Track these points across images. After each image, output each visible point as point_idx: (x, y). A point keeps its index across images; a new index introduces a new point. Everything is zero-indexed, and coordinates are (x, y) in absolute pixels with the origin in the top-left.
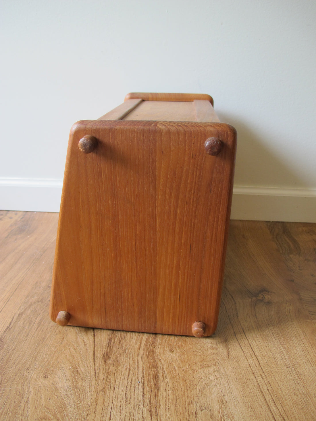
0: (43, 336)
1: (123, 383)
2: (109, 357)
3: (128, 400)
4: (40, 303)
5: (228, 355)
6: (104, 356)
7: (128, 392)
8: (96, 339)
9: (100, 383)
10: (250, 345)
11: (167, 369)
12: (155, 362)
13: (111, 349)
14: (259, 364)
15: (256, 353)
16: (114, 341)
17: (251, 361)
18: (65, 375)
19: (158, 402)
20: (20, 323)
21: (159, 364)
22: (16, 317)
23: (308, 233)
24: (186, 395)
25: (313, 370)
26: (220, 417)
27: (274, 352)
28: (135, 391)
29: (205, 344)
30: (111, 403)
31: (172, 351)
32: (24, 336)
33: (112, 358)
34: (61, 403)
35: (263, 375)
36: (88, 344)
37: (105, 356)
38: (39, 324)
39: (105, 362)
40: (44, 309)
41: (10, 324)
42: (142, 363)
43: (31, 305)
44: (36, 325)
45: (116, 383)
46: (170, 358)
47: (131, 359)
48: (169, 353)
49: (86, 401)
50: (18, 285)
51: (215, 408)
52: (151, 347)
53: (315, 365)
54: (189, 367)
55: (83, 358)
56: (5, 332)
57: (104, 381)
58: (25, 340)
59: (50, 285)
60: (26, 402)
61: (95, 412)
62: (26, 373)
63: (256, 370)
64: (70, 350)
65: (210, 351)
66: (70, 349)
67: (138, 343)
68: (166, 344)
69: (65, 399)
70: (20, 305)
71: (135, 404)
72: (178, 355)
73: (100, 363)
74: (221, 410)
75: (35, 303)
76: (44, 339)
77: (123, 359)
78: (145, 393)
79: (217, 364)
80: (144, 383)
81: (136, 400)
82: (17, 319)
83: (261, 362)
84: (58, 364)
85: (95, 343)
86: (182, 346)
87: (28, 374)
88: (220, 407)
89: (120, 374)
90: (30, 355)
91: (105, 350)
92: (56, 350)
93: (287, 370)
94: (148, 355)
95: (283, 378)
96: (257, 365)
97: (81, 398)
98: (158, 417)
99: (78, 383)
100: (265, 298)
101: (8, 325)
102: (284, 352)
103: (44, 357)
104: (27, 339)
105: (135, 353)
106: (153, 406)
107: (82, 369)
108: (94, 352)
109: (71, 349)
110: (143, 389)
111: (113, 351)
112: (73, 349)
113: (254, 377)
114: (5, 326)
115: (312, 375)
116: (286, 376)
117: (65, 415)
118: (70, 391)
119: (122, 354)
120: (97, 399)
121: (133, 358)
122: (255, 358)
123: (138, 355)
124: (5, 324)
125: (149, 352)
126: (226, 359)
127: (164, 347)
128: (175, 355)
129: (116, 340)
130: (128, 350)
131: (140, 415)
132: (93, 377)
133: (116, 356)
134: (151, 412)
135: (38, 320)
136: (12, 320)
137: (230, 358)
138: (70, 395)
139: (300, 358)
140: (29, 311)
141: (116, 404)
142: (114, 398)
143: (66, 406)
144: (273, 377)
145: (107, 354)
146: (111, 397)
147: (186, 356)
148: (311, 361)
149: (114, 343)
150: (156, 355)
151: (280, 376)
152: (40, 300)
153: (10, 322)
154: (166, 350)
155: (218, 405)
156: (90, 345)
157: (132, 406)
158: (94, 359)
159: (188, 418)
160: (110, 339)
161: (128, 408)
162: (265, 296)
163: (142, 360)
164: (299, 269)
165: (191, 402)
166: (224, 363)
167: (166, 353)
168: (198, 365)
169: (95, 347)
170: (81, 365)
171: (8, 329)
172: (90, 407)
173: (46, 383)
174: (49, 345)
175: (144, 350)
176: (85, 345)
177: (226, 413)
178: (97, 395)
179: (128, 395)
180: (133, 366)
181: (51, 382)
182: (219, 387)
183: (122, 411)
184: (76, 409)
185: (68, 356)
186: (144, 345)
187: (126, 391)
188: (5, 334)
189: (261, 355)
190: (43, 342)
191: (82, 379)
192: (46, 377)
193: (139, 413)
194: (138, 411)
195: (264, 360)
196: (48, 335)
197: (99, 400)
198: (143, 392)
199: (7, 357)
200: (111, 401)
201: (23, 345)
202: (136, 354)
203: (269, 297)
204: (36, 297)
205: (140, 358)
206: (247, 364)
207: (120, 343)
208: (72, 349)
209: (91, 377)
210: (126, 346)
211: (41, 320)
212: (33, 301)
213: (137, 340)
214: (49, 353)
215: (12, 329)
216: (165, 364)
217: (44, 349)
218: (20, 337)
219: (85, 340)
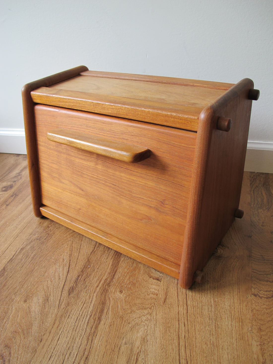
0: (33, 269)
1: (76, 314)
2: (73, 291)
3: (76, 327)
4: (38, 240)
5: (165, 302)
6: (70, 290)
7: (78, 321)
8: (68, 275)
9: (60, 311)
10: (186, 295)
11: (112, 306)
12: (105, 299)
13: (76, 285)
14: (187, 312)
15: (189, 302)
16: (81, 278)
17: (181, 309)
18: (38, 301)
19: (96, 332)
20: (20, 257)
21: (108, 302)
22: (19, 251)
24: (119, 330)
25: (231, 325)
26: (137, 352)
27: (204, 304)
28: (82, 321)
29: (149, 289)
30: (63, 328)
31: (121, 292)
32: (20, 267)
33: (75, 292)
34: (30, 322)
35: (186, 323)
36: (61, 279)
37: (71, 290)
38: (33, 258)
39: (69, 294)
40: (39, 246)
41: (13, 256)
42: (95, 299)
43: (32, 241)
44: (30, 259)
45: (72, 312)
46: (118, 297)
47: (88, 295)
48: (118, 293)
49: (46, 324)
50: (27, 224)
51: (136, 344)
52: (107, 286)
53: (235, 321)
54: (130, 307)
55: (55, 290)
56: (8, 262)
57: (64, 310)
59: (49, 226)
60: (8, 318)
61: (50, 333)
62: (13, 297)
63: (182, 318)
64: (48, 282)
65: (152, 296)
66: (48, 281)
67: (98, 282)
68: (119, 285)
69: (33, 320)
70: (24, 241)
71: (79, 331)
72: (125, 295)
73: (66, 295)
74: (140, 347)
75: (35, 240)
76: (33, 271)
77: (82, 294)
78: (89, 324)
79: (152, 308)
80: (91, 316)
81: (81, 328)
82: (19, 253)
83: (189, 311)
84: (36, 292)
85: (67, 278)
86: (130, 288)
87: (14, 298)
88: (140, 344)
89: (77, 306)
90: (20, 283)
91: (72, 285)
92: (38, 280)
93: (209, 321)
94: (102, 293)
95: (202, 328)
96: (185, 313)
97: (44, 321)
98: (92, 344)
99: (45, 309)
100: (217, 252)
101: (11, 257)
102: (213, 305)
103: (29, 286)
104: (21, 270)
105: (93, 290)
106: (91, 335)
107: (51, 298)
108: (64, 285)
109: (49, 281)
110: (89, 320)
111: (78, 286)
112: (50, 281)
113: (178, 324)
115: (229, 329)
116: (205, 327)
117: (29, 332)
118: (38, 315)
119: (83, 290)
120: (54, 323)
121: (90, 294)
122: (185, 307)
123: (94, 292)
124: (10, 256)
125: (104, 290)
126: (162, 304)
127: (116, 288)
128: (122, 296)
129: (83, 277)
130: (89, 286)
131: (80, 340)
132: (57, 306)
133: (78, 290)
134: (88, 339)
135: (32, 255)
136: (15, 254)
137: (165, 304)
138: (37, 317)
139: (224, 312)
140: (29, 247)
141: (66, 329)
142: (66, 324)
143: (33, 325)
144: (194, 325)
145: (73, 289)
146: (64, 323)
147: (131, 298)
148: (233, 316)
149: (80, 280)
150: (108, 293)
151: (200, 326)
152: (39, 238)
153: (14, 255)
154: (117, 291)
155: (139, 343)
156: (63, 279)
157: (77, 332)
158: (62, 291)
159: (113, 348)
160: (79, 276)
161: (73, 334)
162: (218, 250)
163: (96, 297)
165: (120, 336)
166: (158, 308)
167: (116, 293)
168: (137, 306)
169: (66, 281)
170: (52, 295)
171: (11, 260)
172: (48, 329)
173: (24, 306)
174: (34, 277)
175: (100, 289)
176: (59, 279)
177: (143, 350)
178: (55, 320)
179: (77, 324)
180: (88, 300)
181: (28, 305)
182: (146, 328)
183: (68, 335)
184: (38, 328)
185: (45, 287)
186: (102, 284)
187: (76, 320)
188: (8, 264)
189: (192, 305)
190: (31, 273)
191: (49, 306)
192: (25, 302)
193: (80, 339)
194: (80, 337)
195: (193, 310)
196: (36, 268)
197: (55, 324)
198: (88, 322)
199: (5, 282)
200: (63, 326)
201: (17, 274)
202: (93, 291)
203: (222, 251)
204: (36, 236)
205: (95, 295)
206: (177, 311)
207: (84, 280)
208: (49, 282)
209: (55, 305)
210: (88, 283)
211: (34, 255)
212: (34, 239)
213: (98, 279)
214: (33, 283)
215: (13, 261)
216: (112, 302)
217: (30, 279)
218: (17, 268)
219: (61, 275)
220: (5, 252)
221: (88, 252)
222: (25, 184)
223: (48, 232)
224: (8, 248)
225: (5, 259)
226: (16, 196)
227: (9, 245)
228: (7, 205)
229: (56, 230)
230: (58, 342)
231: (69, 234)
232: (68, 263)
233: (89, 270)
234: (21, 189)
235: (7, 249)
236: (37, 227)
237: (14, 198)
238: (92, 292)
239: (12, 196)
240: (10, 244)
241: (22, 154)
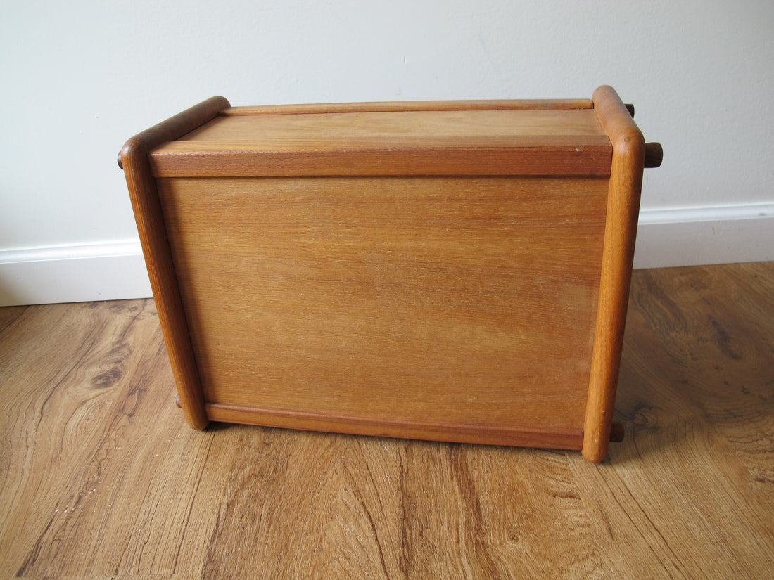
0: (284, 541)
2: (410, 565)
4: (259, 478)
5: (611, 534)
6: (401, 564)
8: (378, 535)
10: (643, 510)
11: (514, 572)
12: (491, 563)
13: (410, 550)
14: (666, 543)
15: (657, 524)
16: (411, 534)
17: (650, 539)
20: (235, 521)
21: (499, 566)
22: (223, 511)
23: (692, 286)
25: (758, 544)
27: (686, 520)
29: (567, 519)
31: (514, 539)
32: (249, 545)
33: (417, 566)
35: (677, 563)
36: (367, 546)
37: (404, 564)
38: (270, 518)
39: (407, 575)
40: (269, 488)
41: (217, 524)
42: (469, 568)
44: (264, 522)
46: (515, 551)
47: (449, 564)
48: (510, 543)
50: (208, 448)
52: (477, 536)
53: (758, 536)
54: (552, 564)
55: (366, 573)
56: (212, 541)
58: (253, 552)
59: (267, 441)
63: (663, 556)
64: (339, 562)
65: (579, 530)
66: (338, 559)
67: (454, 532)
68: (501, 527)
70: (224, 487)
72: (527, 544)
73: (398, 577)
75: (249, 478)
76: (286, 546)
77: (435, 565)
79: (596, 552)
82: (227, 514)
83: (668, 540)
85: (378, 541)
86: (529, 527)
91: (399, 552)
92: (313, 564)
93: (715, 549)
94: (476, 552)
95: (711, 564)
96: (662, 545)
100: (646, 420)
101: (213, 526)
102: (702, 516)
104: (255, 551)
105: (453, 552)
108: (382, 558)
109: (340, 559)
111: (415, 553)
112: (344, 558)
113: (664, 569)
114: (208, 530)
115: (758, 553)
116: (716, 561)
119: (432, 557)
121: (452, 561)
122: (656, 534)
123: (459, 555)
124: (208, 527)
125: (476, 546)
126: (609, 541)
127: (500, 534)
128: (521, 547)
129: (414, 531)
130: (440, 546)
133: (422, 561)
135: (265, 512)
136: (219, 517)
137: (615, 539)
139: (731, 524)
140: (244, 497)
144: (694, 563)
145: (406, 561)
147: (541, 545)
148: (750, 528)
149: (411, 537)
150: (490, 549)
151: (705, 562)
152: (257, 472)
153: (216, 521)
154: (505, 539)
156: (371, 547)
158: (385, 572)
160: (404, 531)
162: (647, 417)
163: (469, 562)
164: (692, 358)
166: (608, 550)
167: (506, 543)
168: (564, 559)
169: (380, 549)
171: (217, 535)
174: (298, 558)
175: (467, 544)
176: (362, 548)
180: (455, 575)
185: (339, 573)
186: (465, 534)
188: (214, 546)
189: (666, 527)
190: (286, 552)
195: (672, 535)
196: (292, 538)
201: (253, 563)
202: (455, 553)
203: (654, 417)
204: (248, 468)
205: (463, 559)
206: (647, 546)
207: (421, 535)
208: (342, 559)
210: (434, 540)
211: (270, 510)
212: (246, 476)
213: (450, 527)
214: (303, 572)
215: (223, 535)
216: (509, 565)
217: (293, 565)
218: (242, 549)
219: (361, 538)
220: (188, 520)
221: (393, 477)
222: (150, 363)
223: (272, 456)
224: (191, 510)
225: (199, 537)
226: (140, 391)
227: (190, 503)
228: (131, 416)
229: (290, 446)
231: (325, 449)
232: (362, 510)
233: (418, 512)
234: (144, 375)
235: (190, 513)
236: (237, 449)
237: (138, 398)
238: (454, 555)
239: (131, 394)
240: (192, 500)
241: (103, 301)
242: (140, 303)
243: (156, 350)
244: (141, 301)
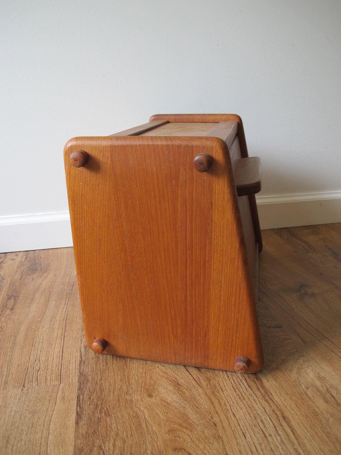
1: (227, 384)
3: (240, 396)
5: (304, 342)
7: (237, 390)
9: (206, 389)
10: (317, 330)
15: (325, 335)
18: (168, 390)
19: (267, 392)
22: (83, 350)
24: (288, 380)
26: (326, 390)
28: (241, 387)
30: (227, 402)
32: (103, 366)
34: (180, 413)
39: (200, 370)
41: (81, 357)
45: (221, 385)
49: (203, 407)
50: (65, 321)
51: (318, 384)
55: (177, 372)
56: (80, 366)
57: (209, 386)
58: (107, 368)
60: (145, 421)
61: (217, 413)
62: (128, 397)
64: (159, 368)
65: (287, 342)
66: (158, 367)
69: (181, 409)
70: (80, 339)
71: (248, 398)
73: (195, 372)
74: (323, 385)
78: (252, 387)
79: (298, 350)
80: (246, 380)
81: (248, 395)
82: (85, 352)
84: (154, 382)
87: (131, 398)
88: (321, 382)
89: (220, 377)
90: (121, 380)
92: (144, 370)
96: (331, 344)
97: (197, 405)
98: (275, 403)
99: (185, 394)
101: (79, 358)
103: (137, 379)
106: (265, 395)
107: (181, 381)
109: (159, 367)
110: (248, 384)
113: (335, 354)
114: (76, 360)
117: (190, 423)
118: (183, 402)
120: (213, 403)
126: (304, 345)
131: (259, 405)
132: (196, 385)
134: (266, 401)
136: (81, 354)
137: (306, 343)
138: (185, 406)
141: (231, 402)
142: (227, 398)
143: (187, 415)
146: (224, 397)
153: (79, 356)
155: (319, 382)
157: (247, 400)
159: (300, 397)
161: (245, 403)
162: (307, 290)
165: (295, 384)
166: (304, 349)
170: (178, 378)
171: (82, 362)
172: (210, 410)
173: (154, 401)
174: (135, 368)
177: (329, 386)
178: (210, 399)
179: (238, 392)
181: (158, 398)
182: (311, 368)
183: (241, 406)
184: (198, 415)
185: (161, 374)
187: (235, 390)
188: (82, 368)
189: (331, 336)
191: (187, 389)
192: (151, 396)
193: (257, 404)
194: (255, 403)
195: (335, 339)
197: (215, 403)
198: (249, 386)
199: (98, 387)
200: (225, 400)
201: (108, 373)
206: (323, 345)
209: (194, 386)
214: (139, 375)
215: (86, 362)
217: (132, 373)
218: (100, 367)
220: (62, 357)
222: (17, 283)
224: (63, 352)
225: (71, 365)
226: (15, 297)
227: (61, 349)
228: (12, 309)
230: (235, 417)
234: (15, 289)
235: (62, 353)
237: (14, 300)
239: (9, 298)
240: (62, 347)
242: (3, 255)
243: (19, 277)
244: (3, 254)
